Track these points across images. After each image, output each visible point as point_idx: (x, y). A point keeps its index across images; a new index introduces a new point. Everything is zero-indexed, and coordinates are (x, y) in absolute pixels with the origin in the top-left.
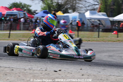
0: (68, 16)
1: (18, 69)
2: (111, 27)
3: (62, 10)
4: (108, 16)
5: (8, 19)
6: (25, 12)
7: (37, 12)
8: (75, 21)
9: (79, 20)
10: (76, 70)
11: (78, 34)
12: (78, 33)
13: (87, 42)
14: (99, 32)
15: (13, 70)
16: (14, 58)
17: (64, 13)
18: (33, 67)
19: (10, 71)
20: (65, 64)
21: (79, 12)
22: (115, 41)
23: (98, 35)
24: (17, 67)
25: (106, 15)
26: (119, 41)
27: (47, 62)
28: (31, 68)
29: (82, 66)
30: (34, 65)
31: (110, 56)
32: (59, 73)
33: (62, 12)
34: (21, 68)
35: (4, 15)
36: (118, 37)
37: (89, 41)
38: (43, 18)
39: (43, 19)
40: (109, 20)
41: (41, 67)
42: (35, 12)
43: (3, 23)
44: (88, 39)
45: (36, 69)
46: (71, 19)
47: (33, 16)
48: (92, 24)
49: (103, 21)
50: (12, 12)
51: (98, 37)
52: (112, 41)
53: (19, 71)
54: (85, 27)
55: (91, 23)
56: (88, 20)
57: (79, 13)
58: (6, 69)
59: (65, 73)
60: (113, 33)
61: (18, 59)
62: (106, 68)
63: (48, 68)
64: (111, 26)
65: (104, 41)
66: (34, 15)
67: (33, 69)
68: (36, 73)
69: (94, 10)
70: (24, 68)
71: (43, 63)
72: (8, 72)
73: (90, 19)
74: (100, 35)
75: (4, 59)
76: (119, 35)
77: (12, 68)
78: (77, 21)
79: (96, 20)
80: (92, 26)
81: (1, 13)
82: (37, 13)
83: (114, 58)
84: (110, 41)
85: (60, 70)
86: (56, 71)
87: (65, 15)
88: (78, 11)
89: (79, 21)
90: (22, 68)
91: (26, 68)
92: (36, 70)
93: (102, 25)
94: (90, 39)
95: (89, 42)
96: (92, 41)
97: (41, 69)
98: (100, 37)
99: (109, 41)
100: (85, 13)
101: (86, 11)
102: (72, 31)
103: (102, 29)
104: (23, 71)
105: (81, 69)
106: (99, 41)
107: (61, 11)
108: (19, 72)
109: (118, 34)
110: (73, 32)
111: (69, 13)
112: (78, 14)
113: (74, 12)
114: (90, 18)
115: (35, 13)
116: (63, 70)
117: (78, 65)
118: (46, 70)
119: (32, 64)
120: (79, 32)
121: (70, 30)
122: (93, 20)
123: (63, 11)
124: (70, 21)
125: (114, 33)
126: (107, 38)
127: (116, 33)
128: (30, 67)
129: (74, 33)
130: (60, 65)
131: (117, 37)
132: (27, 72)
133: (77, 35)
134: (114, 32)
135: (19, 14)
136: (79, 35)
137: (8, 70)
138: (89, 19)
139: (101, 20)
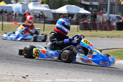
0: (11, 7)
4: (51, 8)
21: (21, 3)
25: (48, 7)
40: (51, 12)
46: (14, 10)
49: (45, 13)
55: (34, 14)
56: (31, 11)
57: (21, 4)
64: (53, 18)
73: (33, 11)
74: (45, 28)
79: (39, 12)
80: (35, 17)
88: (20, 1)
89: (27, 12)
100: (28, 4)
107: (4, 1)
111: (12, 3)
113: (16, 3)
114: (33, 9)
122: (36, 12)
139: (43, 12)
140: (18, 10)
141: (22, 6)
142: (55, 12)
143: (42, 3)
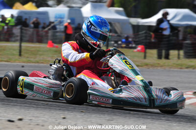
0: (46, 13)
4: (129, 15)
8: (61, 22)
9: (69, 21)
10: (54, 120)
17: (38, 6)
20: (34, 107)
21: (69, 5)
22: (138, 66)
25: (124, 13)
26: (147, 65)
29: (66, 112)
32: (17, 125)
33: (34, 4)
36: (145, 57)
40: (130, 23)
46: (52, 19)
49: (117, 25)
57: (69, 7)
59: (30, 124)
60: (136, 50)
62: (115, 117)
64: (133, 36)
69: (100, 2)
76: (147, 55)
78: (66, 24)
85: (20, 120)
86: (13, 121)
88: (67, 2)
89: (69, 23)
93: (116, 32)
100: (81, 8)
101: (84, 4)
102: (54, 42)
105: (64, 118)
107: (33, 2)
109: (145, 53)
110: (55, 45)
111: (48, 6)
113: (58, 5)
116: (27, 119)
117: (60, 110)
121: (50, 41)
123: (36, 2)
125: (138, 51)
127: (142, 49)
129: (57, 47)
130: (23, 110)
131: (143, 57)
134: (139, 48)
139: (112, 22)
140: (59, 19)
141: (70, 10)
142: (138, 23)
143: (112, 5)
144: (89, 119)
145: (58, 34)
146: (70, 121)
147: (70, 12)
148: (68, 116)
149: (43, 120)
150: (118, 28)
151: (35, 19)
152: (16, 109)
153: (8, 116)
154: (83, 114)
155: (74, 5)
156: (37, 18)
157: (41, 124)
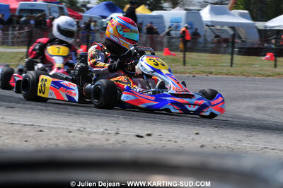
0: (160, 17)
1: (54, 130)
2: (260, 44)
3: (148, 2)
4: (254, 19)
5: (23, 19)
6: (63, 5)
7: (89, 6)
8: (177, 27)
10: (186, 136)
11: (184, 57)
12: (184, 54)
13: (204, 76)
14: (232, 54)
15: (41, 131)
16: (40, 106)
17: (151, 10)
18: (86, 126)
19: (36, 133)
21: (186, 7)
22: (269, 76)
23: (229, 61)
24: (51, 126)
25: (249, 16)
26: (279, 74)
27: (118, 117)
28: (82, 129)
29: (197, 128)
30: (89, 122)
31: (258, 108)
32: (146, 141)
33: (147, 7)
34: (59, 128)
35: (14, 10)
36: (275, 66)
37: (211, 73)
38: (104, 20)
39: (102, 22)
40: (256, 27)
41: (105, 128)
42: (85, 6)
43: (11, 28)
44: (207, 69)
45: (94, 131)
46: (168, 24)
47: (81, 14)
48: (217, 36)
49: (242, 30)
50: (33, 5)
51: (231, 66)
52: (263, 75)
53: (57, 135)
54: (200, 43)
55: (214, 32)
56: (207, 26)
57: (186, 10)
58: (25, 129)
59: (161, 140)
60: (264, 58)
61: (50, 108)
62: (253, 133)
63: (121, 129)
64: (259, 42)
65: (244, 75)
66: (83, 11)
67: (88, 130)
68: (95, 139)
69: (221, 4)
70: (67, 129)
71: (108, 119)
72: (31, 134)
73: (211, 25)
74: (235, 61)
75: (19, 107)
76: (278, 63)
77: (39, 126)
78: (184, 29)
79: (226, 28)
81: (8, 6)
82: (88, 9)
83: (269, 112)
84: (259, 74)
85: (149, 135)
86: (142, 137)
87: (155, 13)
88: (183, 5)
89: (187, 28)
90: (63, 128)
91: (70, 128)
92: (95, 133)
93: (240, 38)
94: (213, 70)
95: (211, 76)
96: (217, 74)
97: (106, 130)
98: (234, 65)
99: (255, 74)
100: (200, 10)
101: (203, 6)
102: (171, 50)
103: (240, 48)
104: (65, 133)
105: (197, 134)
106: (232, 75)
107: (146, 4)
108: (55, 136)
109: (276, 61)
110: (172, 53)
111: (161, 8)
112: (185, 12)
113: (174, 8)
114: (212, 22)
115: (84, 9)
116: (155, 134)
118: (117, 134)
119: (82, 119)
120: (187, 53)
121: (165, 49)
122: (218, 27)
123: (149, 5)
124: (165, 27)
125: (267, 59)
126: (251, 69)
127: (271, 57)
128: (79, 125)
129: (174, 55)
130: (148, 125)
131: (273, 66)
132: (74, 136)
133: (182, 59)
134: (267, 56)
135: (50, 9)
136: (187, 59)
137: (29, 131)
138: (209, 24)
139: (236, 27)
140: (176, 24)
141: (187, 13)
142: (266, 27)
143: (236, 6)
144: (225, 136)
145: (174, 40)
146: (204, 137)
147: (187, 16)
148: (200, 132)
149: (174, 136)
150: (242, 33)
151: (149, 25)
152: (140, 123)
153: (135, 130)
154: (216, 129)
155: (192, 8)
156: (151, 23)
157: (174, 140)
